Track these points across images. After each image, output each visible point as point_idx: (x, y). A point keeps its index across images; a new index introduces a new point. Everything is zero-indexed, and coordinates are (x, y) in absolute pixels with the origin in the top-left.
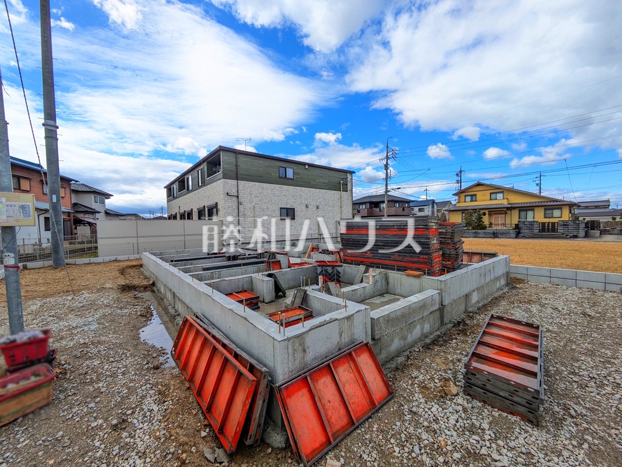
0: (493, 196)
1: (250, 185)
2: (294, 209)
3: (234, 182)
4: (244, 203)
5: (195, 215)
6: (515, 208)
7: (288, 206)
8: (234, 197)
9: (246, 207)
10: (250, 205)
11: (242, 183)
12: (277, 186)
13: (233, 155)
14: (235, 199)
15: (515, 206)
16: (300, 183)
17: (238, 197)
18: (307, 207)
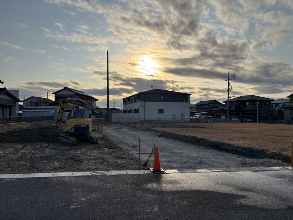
1: (148, 102)
2: (163, 110)
3: (143, 102)
4: (146, 108)
5: (133, 111)
7: (161, 109)
10: (148, 109)
11: (146, 102)
12: (157, 103)
13: (143, 94)
14: (144, 107)
18: (168, 109)
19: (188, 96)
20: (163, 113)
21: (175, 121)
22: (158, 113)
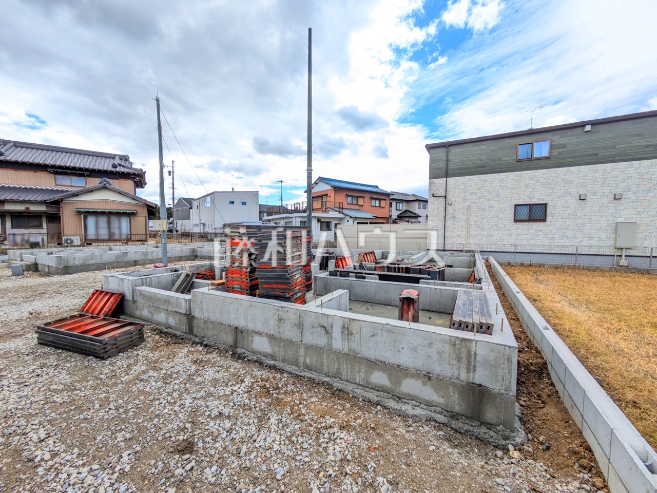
1: (464, 180)
2: (546, 205)
3: (440, 181)
4: (454, 203)
7: (533, 202)
8: (441, 198)
9: (456, 208)
10: (463, 206)
11: (452, 180)
13: (443, 150)
16: (568, 160)
17: (445, 197)
18: (582, 199)
20: (544, 219)
21: (624, 262)
22: (516, 221)
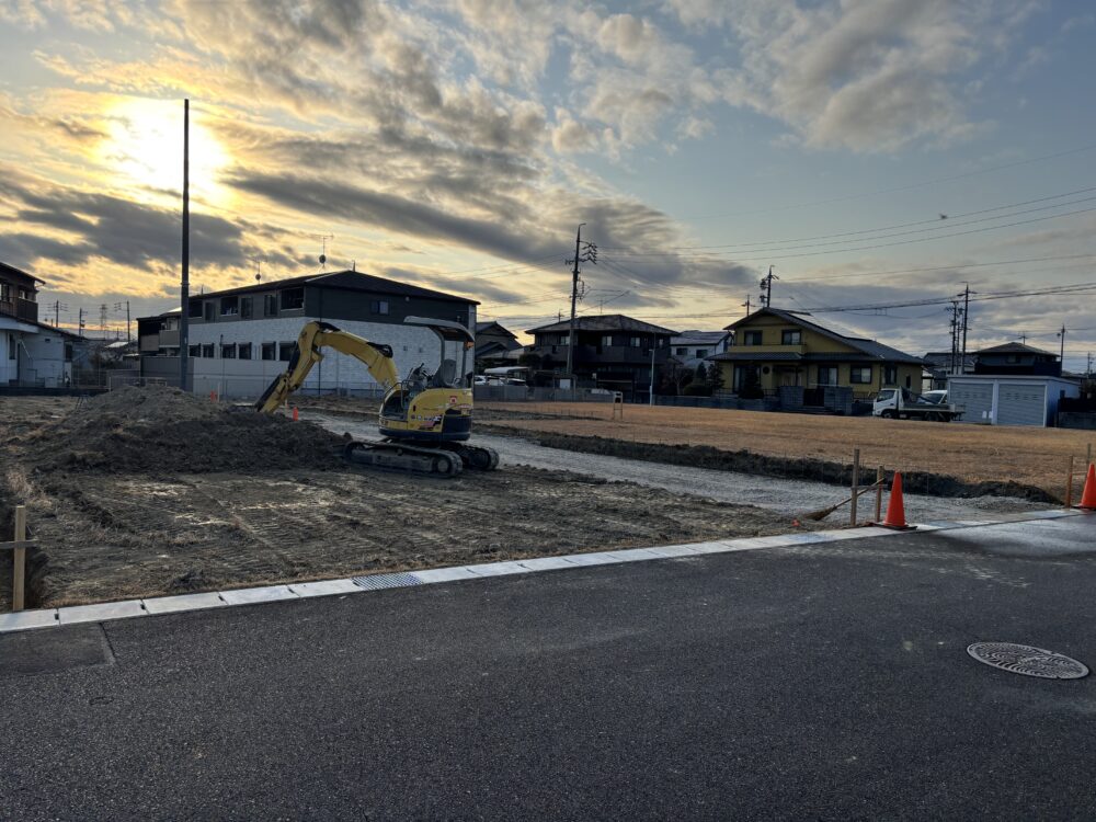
0: (787, 337)
5: (257, 353)
6: (813, 362)
12: (367, 324)
15: (815, 358)
18: (405, 350)
19: (470, 307)
